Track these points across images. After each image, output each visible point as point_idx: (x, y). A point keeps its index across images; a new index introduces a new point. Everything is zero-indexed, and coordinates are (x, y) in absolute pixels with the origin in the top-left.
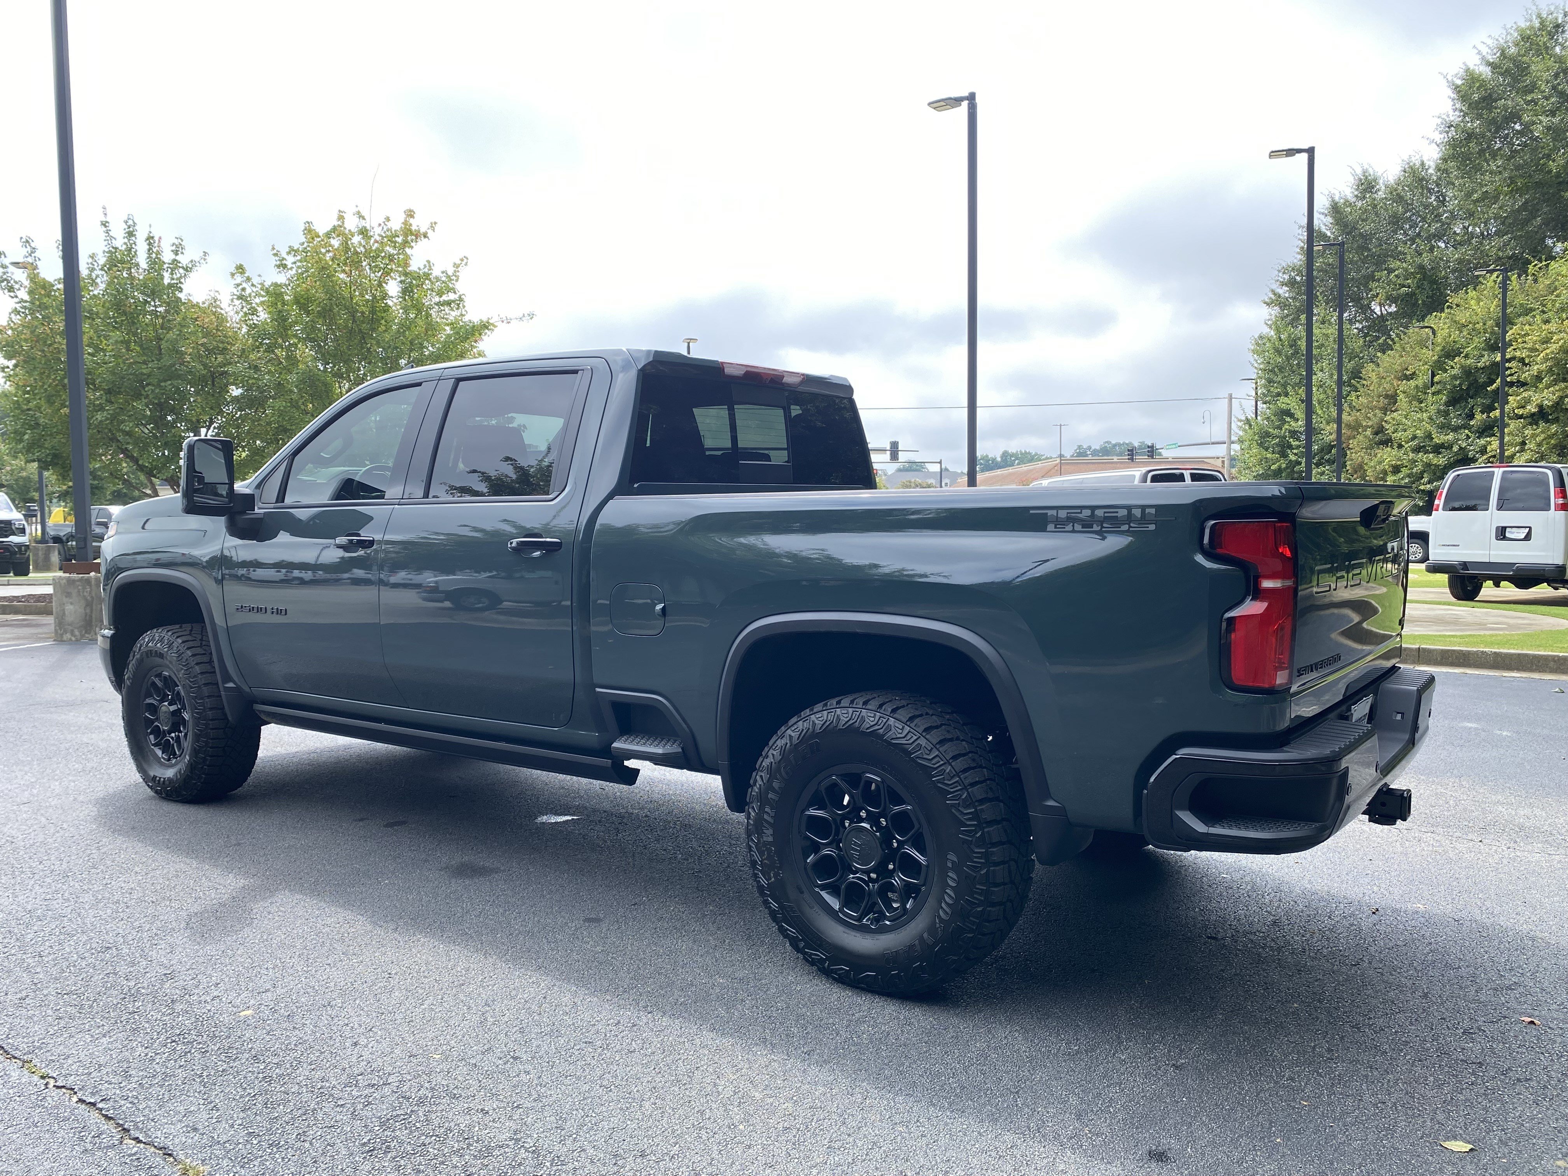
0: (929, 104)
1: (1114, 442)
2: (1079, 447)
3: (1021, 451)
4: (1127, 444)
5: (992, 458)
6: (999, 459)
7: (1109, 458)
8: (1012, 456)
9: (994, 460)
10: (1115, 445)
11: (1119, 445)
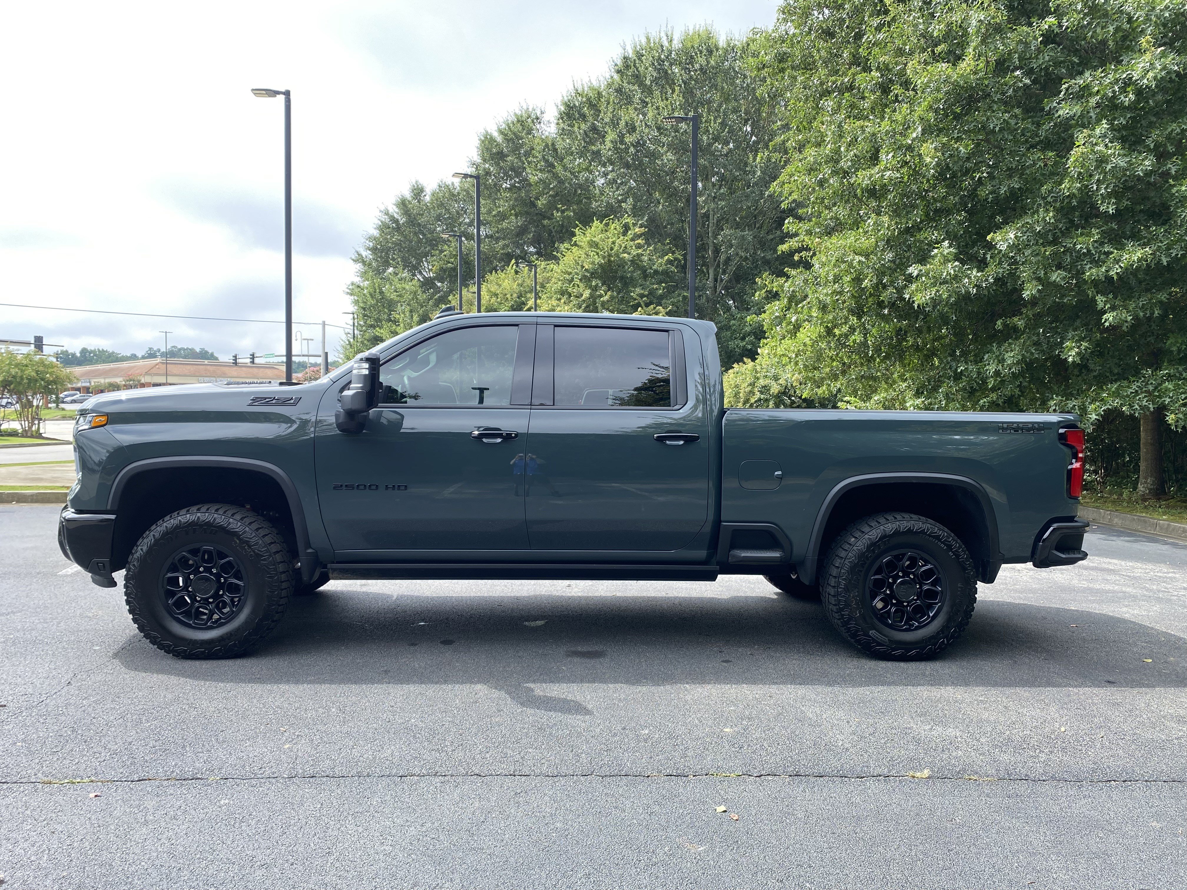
0: (253, 90)
1: (179, 347)
2: (150, 349)
3: (98, 349)
4: (190, 349)
5: (72, 353)
6: (78, 355)
7: (176, 359)
8: (90, 353)
9: (74, 355)
10: (180, 349)
11: (184, 349)
